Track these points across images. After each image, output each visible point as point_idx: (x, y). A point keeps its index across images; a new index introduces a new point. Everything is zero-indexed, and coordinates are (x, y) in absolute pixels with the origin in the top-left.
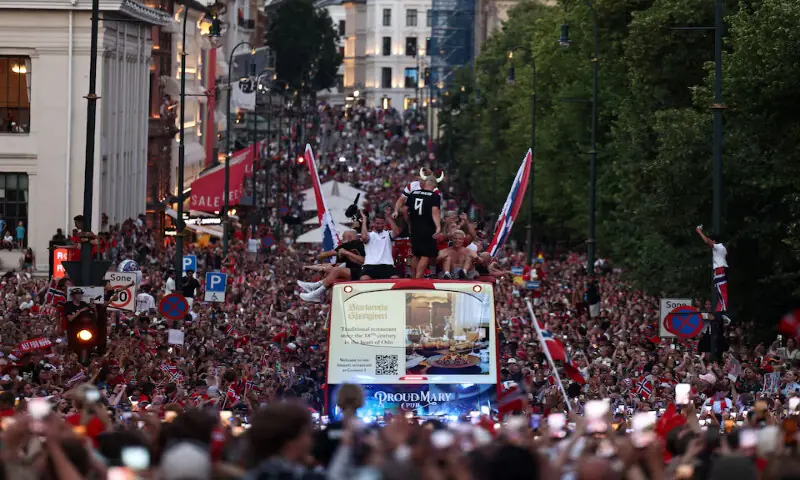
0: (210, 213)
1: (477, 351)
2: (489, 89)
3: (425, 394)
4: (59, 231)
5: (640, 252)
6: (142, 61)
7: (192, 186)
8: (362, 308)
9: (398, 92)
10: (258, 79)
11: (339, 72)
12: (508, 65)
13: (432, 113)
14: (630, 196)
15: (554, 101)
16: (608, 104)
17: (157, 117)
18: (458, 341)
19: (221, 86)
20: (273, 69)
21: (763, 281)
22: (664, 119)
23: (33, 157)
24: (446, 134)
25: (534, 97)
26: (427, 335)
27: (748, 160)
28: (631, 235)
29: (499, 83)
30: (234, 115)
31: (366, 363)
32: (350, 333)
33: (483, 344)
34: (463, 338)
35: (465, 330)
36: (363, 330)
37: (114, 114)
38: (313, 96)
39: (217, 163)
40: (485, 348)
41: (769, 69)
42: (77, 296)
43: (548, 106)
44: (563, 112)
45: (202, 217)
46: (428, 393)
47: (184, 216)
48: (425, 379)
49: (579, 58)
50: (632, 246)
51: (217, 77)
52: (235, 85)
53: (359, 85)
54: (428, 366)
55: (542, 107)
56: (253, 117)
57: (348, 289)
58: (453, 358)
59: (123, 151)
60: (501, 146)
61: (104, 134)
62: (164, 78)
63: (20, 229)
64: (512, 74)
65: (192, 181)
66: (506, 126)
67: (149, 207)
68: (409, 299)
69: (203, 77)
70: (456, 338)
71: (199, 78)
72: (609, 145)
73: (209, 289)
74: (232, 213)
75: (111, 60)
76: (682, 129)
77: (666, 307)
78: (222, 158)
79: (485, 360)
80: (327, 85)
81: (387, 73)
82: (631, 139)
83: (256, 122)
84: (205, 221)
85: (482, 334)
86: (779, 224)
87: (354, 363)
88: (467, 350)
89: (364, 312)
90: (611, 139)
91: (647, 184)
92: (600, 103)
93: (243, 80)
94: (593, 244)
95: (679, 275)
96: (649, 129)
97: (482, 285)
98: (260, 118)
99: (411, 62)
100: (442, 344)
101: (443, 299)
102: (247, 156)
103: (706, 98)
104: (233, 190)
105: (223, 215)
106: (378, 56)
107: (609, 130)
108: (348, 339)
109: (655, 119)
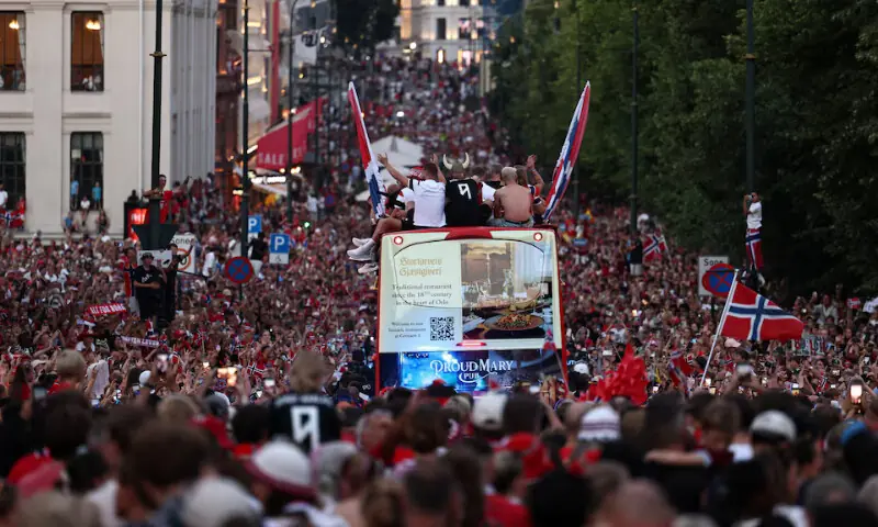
0: (275, 171)
1: (539, 311)
2: (538, 40)
3: (485, 362)
4: (134, 192)
5: (680, 207)
6: (209, 16)
7: (258, 143)
8: (414, 262)
9: (452, 43)
10: (320, 32)
11: (397, 24)
12: (554, 16)
13: (485, 65)
14: (670, 149)
15: (597, 52)
16: (648, 54)
17: (224, 72)
18: (518, 299)
19: (285, 40)
20: (334, 22)
21: (795, 236)
22: (701, 70)
23: (108, 116)
24: (498, 86)
25: (580, 47)
26: (484, 292)
27: (781, 111)
28: (673, 188)
29: (547, 33)
30: (296, 69)
31: (419, 327)
32: (402, 292)
33: (546, 303)
34: (524, 295)
35: (526, 286)
36: (416, 287)
37: (182, 70)
38: (373, 49)
39: (282, 120)
40: (548, 306)
41: (799, 17)
42: (147, 260)
43: (593, 58)
44: (606, 62)
45: (268, 176)
46: (488, 361)
47: (251, 175)
48: (484, 344)
49: (620, 7)
50: (673, 201)
51: (281, 31)
52: (298, 38)
53: (416, 37)
54: (487, 329)
55: (587, 57)
56: (314, 72)
57: (399, 240)
58: (514, 319)
59: (192, 109)
60: (549, 98)
61: (174, 91)
62: (230, 33)
63: (96, 190)
64: (558, 24)
65: (257, 138)
66: (554, 77)
67: (218, 165)
68: (464, 250)
69: (267, 29)
70: (516, 295)
71: (264, 31)
72: (650, 97)
73: (273, 251)
74: (296, 171)
75: (179, 15)
76: (719, 80)
77: (704, 264)
78: (285, 115)
79: (549, 321)
80: (386, 36)
81: (442, 24)
82: (670, 91)
83: (317, 76)
84: (271, 180)
85: (545, 290)
86: (810, 176)
87: (408, 327)
88: (528, 310)
89: (417, 267)
90: (651, 91)
91: (685, 138)
92: (641, 55)
93: (305, 33)
94: (636, 200)
95: (717, 231)
96: (687, 81)
97: (543, 232)
98: (321, 72)
99: (464, 12)
100: (502, 303)
101: (501, 249)
102: (310, 112)
103: (739, 47)
104: (297, 146)
105: (287, 174)
106: (433, 7)
107: (649, 82)
108: (399, 300)
109: (692, 70)
